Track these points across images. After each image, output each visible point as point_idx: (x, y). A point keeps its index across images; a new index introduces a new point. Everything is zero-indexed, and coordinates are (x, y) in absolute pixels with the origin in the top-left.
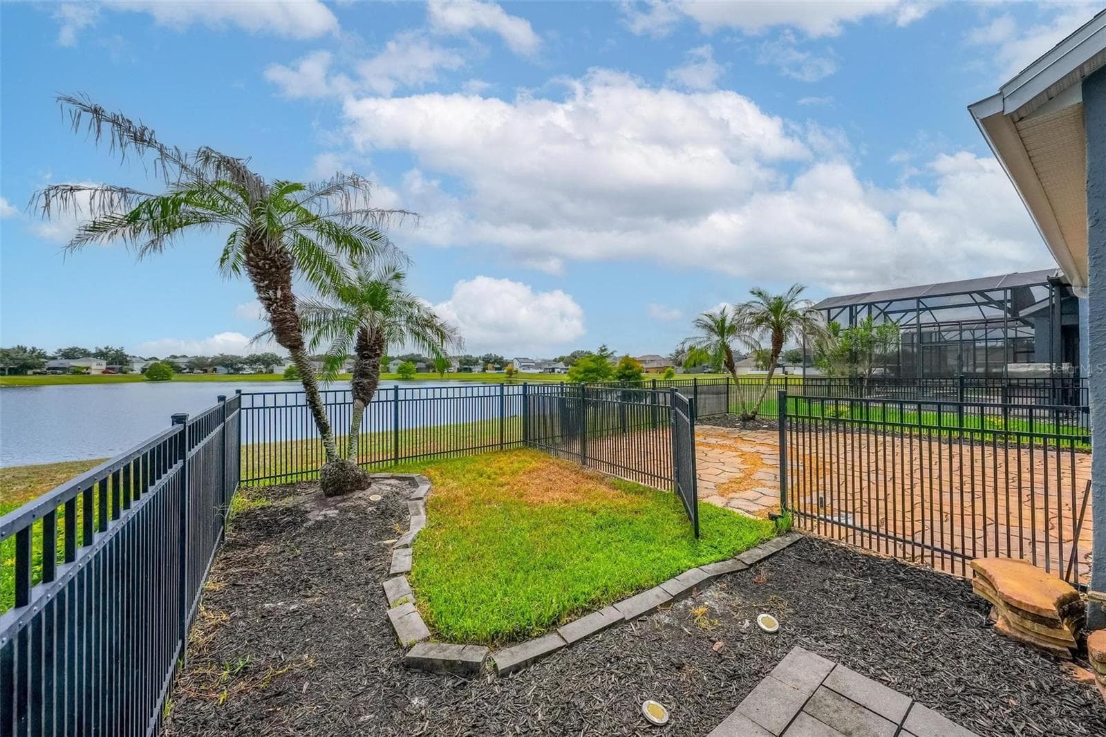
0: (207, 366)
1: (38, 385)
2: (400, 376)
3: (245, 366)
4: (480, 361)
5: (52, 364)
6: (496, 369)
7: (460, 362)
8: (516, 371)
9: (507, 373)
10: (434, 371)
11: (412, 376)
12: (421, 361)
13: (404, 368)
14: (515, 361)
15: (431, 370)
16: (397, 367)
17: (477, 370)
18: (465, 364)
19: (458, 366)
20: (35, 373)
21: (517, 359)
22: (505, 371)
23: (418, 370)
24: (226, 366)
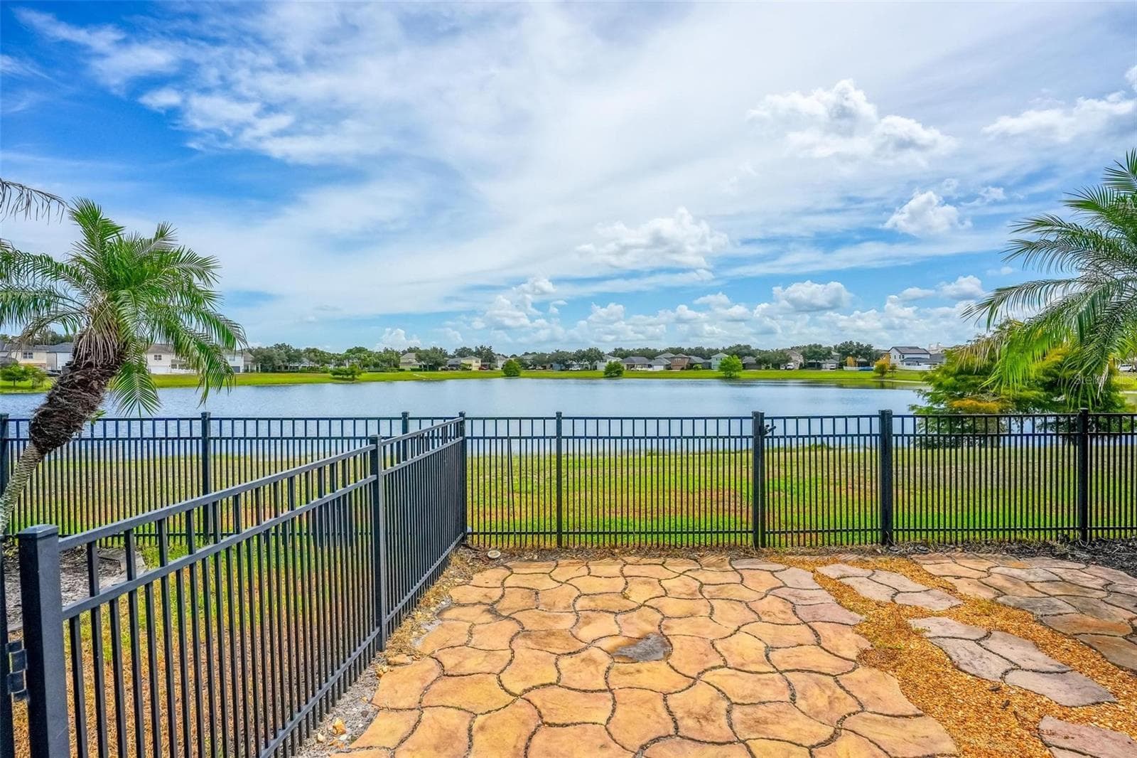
0: (545, 362)
1: (441, 380)
2: (722, 374)
3: (574, 363)
4: (834, 353)
5: (451, 361)
6: (861, 364)
7: (804, 354)
8: (893, 368)
9: (876, 371)
10: (767, 368)
11: (737, 374)
12: (751, 354)
13: (728, 363)
14: (894, 353)
15: (763, 367)
16: (719, 363)
17: (828, 366)
18: (810, 358)
19: (801, 360)
20: (443, 369)
21: (896, 348)
22: (875, 367)
23: (745, 366)
24: (559, 363)
